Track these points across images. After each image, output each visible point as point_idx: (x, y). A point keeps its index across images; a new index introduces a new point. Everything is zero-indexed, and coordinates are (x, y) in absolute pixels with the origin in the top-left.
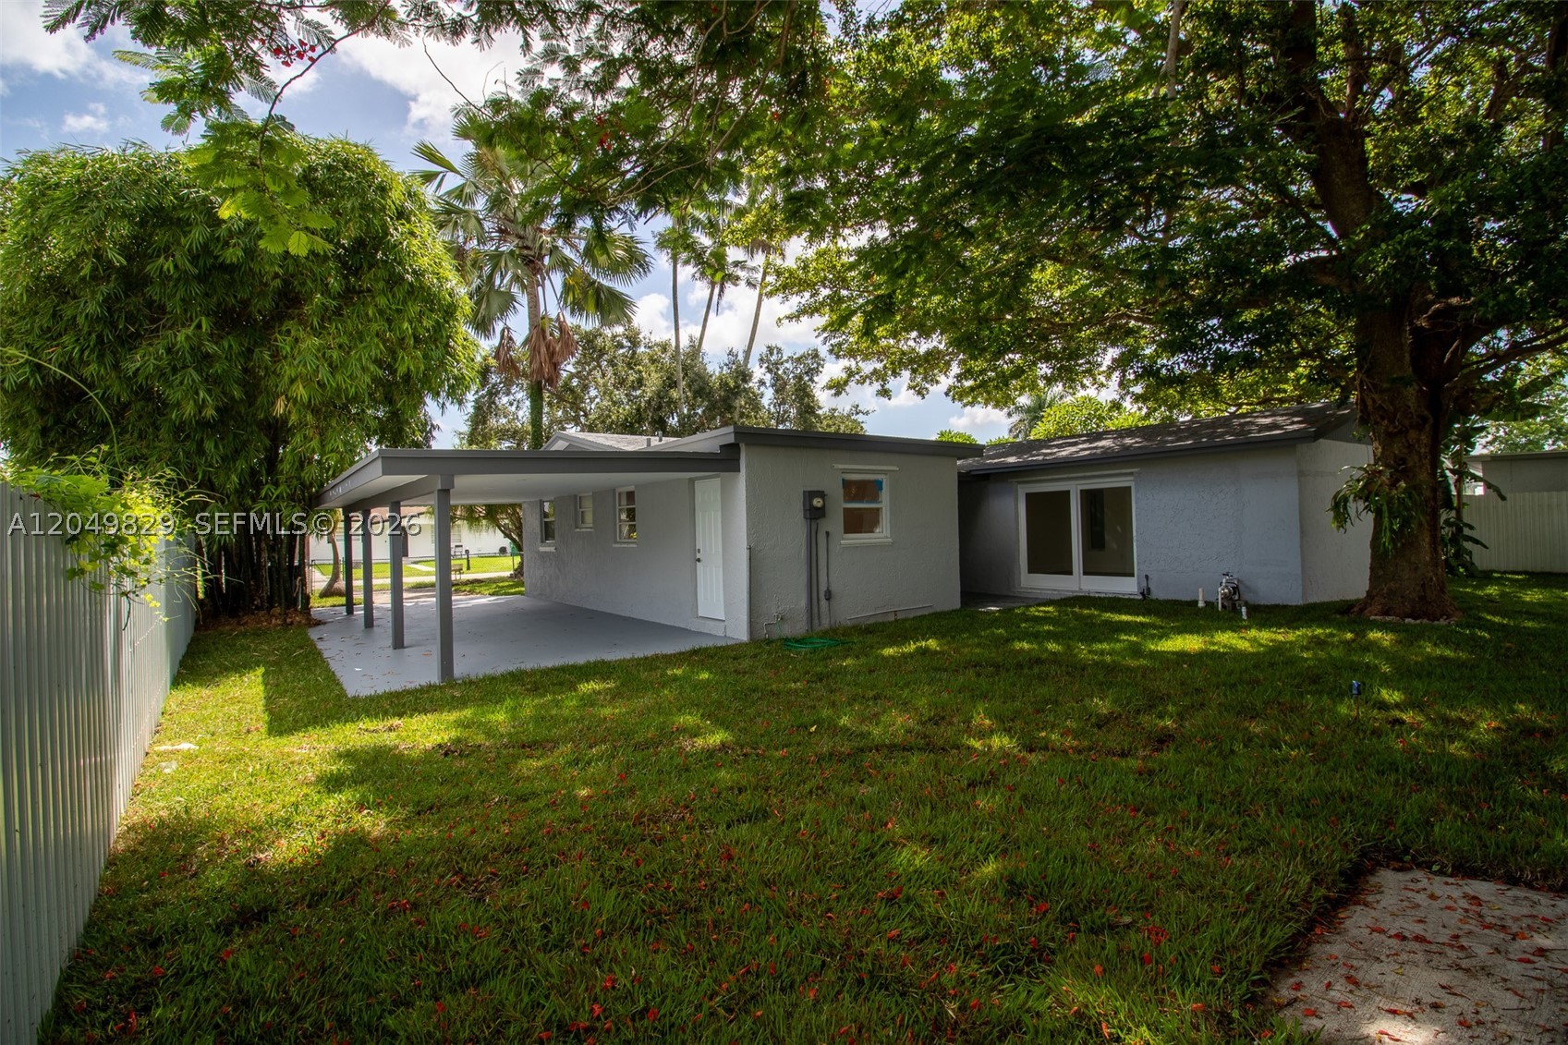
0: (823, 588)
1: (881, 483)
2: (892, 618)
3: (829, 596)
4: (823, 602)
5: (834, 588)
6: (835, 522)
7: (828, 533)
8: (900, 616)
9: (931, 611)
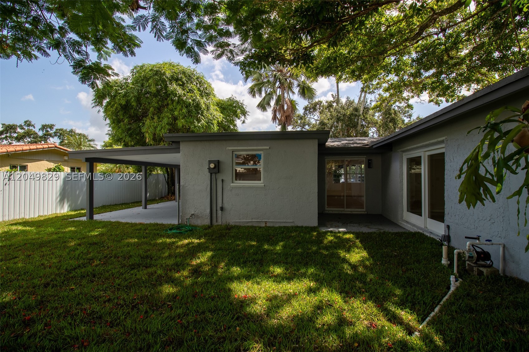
0: (220, 205)
1: (260, 156)
2: (263, 225)
3: (222, 209)
4: (220, 212)
5: (226, 206)
6: (227, 175)
7: (223, 180)
8: (268, 225)
9: (292, 225)
